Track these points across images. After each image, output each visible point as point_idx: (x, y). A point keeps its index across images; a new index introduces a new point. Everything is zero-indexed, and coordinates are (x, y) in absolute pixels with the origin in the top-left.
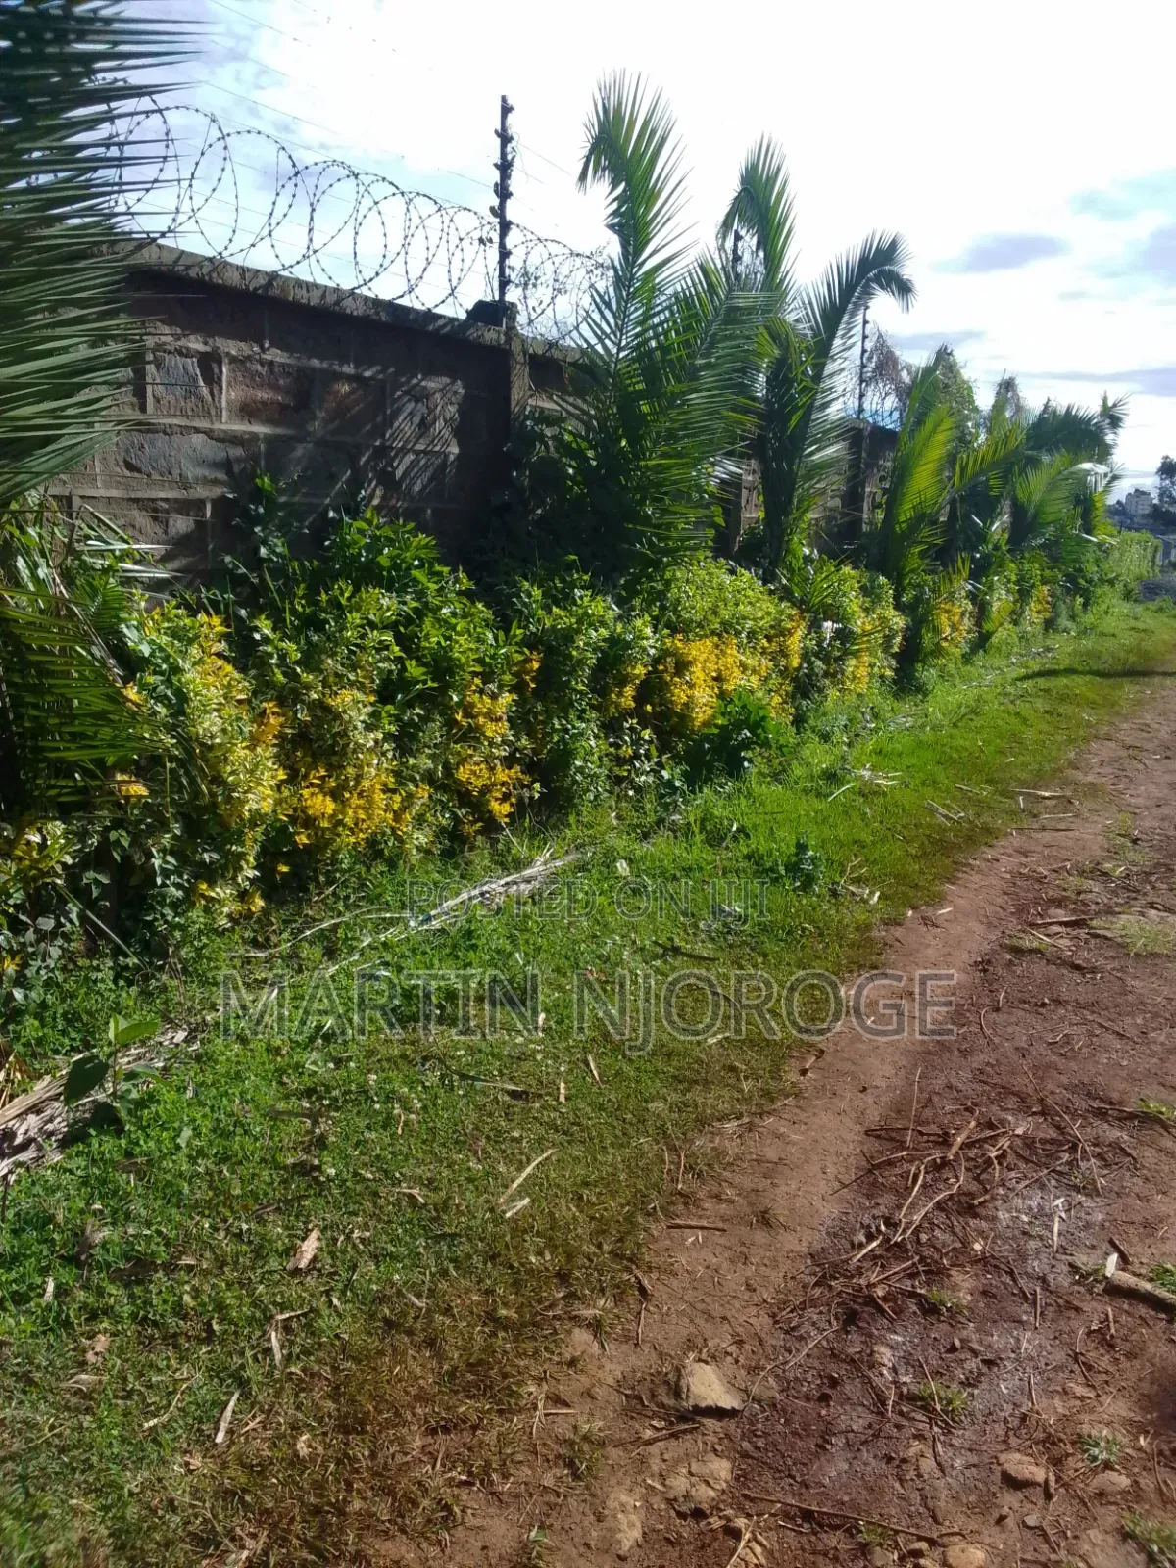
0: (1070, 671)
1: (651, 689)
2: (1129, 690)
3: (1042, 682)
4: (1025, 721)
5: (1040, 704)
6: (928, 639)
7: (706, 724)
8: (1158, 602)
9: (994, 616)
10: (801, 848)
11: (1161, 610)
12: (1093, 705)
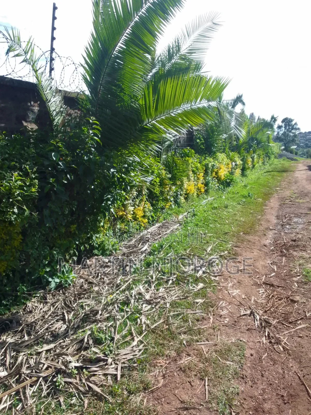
0: (272, 171)
1: (217, 173)
2: (285, 174)
3: (268, 173)
4: (269, 179)
5: (270, 177)
6: (246, 166)
7: (223, 179)
8: (283, 158)
9: (255, 161)
10: (249, 193)
11: (284, 160)
12: (279, 176)
